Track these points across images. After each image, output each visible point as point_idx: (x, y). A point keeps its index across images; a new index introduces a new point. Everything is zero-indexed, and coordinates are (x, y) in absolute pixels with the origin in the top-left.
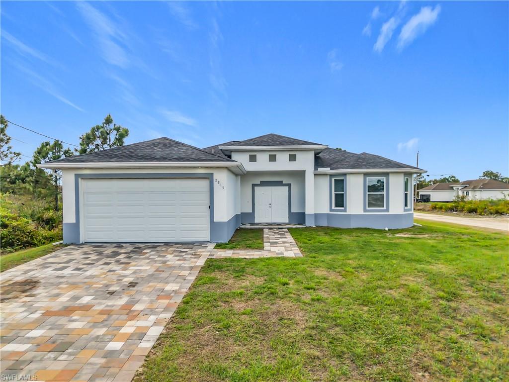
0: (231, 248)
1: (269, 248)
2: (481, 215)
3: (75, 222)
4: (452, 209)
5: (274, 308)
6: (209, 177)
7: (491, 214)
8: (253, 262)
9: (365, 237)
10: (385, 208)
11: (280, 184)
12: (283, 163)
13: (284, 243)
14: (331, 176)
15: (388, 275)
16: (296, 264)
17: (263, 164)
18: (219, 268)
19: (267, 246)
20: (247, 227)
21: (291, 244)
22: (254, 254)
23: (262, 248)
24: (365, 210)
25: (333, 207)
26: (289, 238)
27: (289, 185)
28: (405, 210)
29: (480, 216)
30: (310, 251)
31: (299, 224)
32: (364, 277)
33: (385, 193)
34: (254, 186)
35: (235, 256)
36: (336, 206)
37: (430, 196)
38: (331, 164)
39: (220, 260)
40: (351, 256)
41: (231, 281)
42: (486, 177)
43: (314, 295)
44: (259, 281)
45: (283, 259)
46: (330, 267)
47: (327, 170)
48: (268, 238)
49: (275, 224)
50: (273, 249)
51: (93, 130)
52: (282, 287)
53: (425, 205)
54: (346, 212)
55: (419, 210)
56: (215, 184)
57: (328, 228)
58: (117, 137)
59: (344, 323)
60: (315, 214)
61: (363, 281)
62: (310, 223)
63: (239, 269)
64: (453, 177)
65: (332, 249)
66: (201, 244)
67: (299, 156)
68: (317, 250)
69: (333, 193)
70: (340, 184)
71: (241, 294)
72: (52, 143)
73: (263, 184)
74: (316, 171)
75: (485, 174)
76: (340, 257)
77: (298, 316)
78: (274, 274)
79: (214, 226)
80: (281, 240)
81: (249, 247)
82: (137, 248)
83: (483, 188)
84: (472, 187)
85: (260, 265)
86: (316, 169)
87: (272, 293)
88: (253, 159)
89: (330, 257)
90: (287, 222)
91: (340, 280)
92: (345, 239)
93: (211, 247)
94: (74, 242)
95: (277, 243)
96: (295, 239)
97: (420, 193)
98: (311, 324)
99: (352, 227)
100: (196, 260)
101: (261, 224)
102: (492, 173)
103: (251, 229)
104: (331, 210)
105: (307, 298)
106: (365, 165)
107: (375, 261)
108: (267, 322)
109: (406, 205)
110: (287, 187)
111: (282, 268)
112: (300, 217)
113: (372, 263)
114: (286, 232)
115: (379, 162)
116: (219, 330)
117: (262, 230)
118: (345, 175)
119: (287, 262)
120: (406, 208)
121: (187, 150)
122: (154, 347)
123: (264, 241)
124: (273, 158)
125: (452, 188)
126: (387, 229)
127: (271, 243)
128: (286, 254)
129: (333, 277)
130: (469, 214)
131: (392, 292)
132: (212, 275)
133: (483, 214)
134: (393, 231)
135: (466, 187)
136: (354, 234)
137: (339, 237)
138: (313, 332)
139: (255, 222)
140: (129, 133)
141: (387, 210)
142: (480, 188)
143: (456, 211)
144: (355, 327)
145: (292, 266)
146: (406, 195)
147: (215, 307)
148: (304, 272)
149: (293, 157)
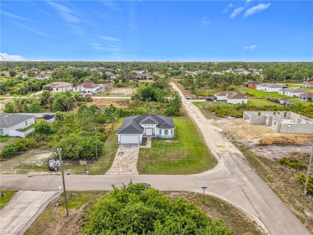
3: (120, 141)
4: (214, 111)
5: (146, 155)
6: (139, 135)
14: (159, 129)
16: (150, 149)
18: (141, 149)
19: (147, 145)
20: (144, 137)
22: (145, 147)
24: (164, 135)
26: (151, 142)
27: (152, 128)
30: (152, 146)
31: (153, 136)
33: (168, 132)
35: (143, 147)
36: (160, 134)
37: (217, 98)
41: (142, 152)
44: (145, 152)
46: (153, 150)
48: (147, 143)
49: (150, 135)
52: (147, 153)
53: (209, 106)
57: (158, 138)
62: (155, 136)
63: (144, 150)
65: (155, 146)
67: (154, 125)
70: (161, 131)
71: (143, 154)
79: (140, 141)
80: (149, 143)
81: (145, 145)
82: (130, 146)
86: (156, 128)
93: (139, 145)
94: (120, 144)
99: (162, 138)
100: (138, 148)
101: (147, 135)
114: (151, 139)
115: (167, 127)
118: (161, 129)
124: (149, 126)
125: (225, 95)
128: (149, 147)
132: (140, 151)
134: (168, 139)
135: (229, 96)
141: (168, 135)
142: (232, 98)
146: (172, 132)
147: (141, 155)
148: (150, 151)
149: (152, 125)
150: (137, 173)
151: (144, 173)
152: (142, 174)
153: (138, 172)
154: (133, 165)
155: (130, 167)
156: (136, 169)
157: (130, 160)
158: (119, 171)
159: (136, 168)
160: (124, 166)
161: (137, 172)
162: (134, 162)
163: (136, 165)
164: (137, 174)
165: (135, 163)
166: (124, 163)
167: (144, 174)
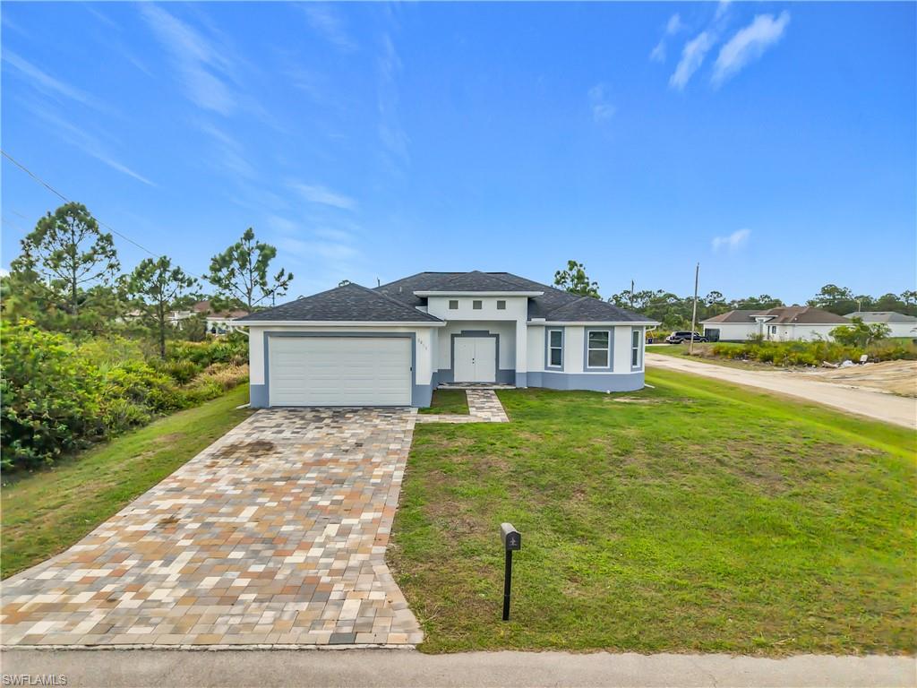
0: (436, 413)
1: (475, 413)
2: (777, 366)
3: (263, 384)
4: (742, 355)
5: (484, 460)
6: (412, 336)
7: (792, 364)
8: (461, 426)
9: (579, 401)
10: (609, 367)
11: (485, 334)
12: (489, 312)
13: (491, 407)
14: (547, 327)
15: (581, 438)
16: (503, 429)
17: (465, 311)
18: (431, 432)
19: (472, 410)
20: (445, 387)
21: (498, 409)
22: (462, 419)
23: (468, 413)
24: (585, 370)
25: (549, 365)
26: (496, 403)
27: (497, 336)
28: (632, 370)
29: (775, 368)
30: (517, 416)
31: (508, 385)
32: (560, 439)
33: (609, 349)
34: (453, 336)
35: (442, 421)
36: (552, 363)
37: (718, 331)
38: (549, 312)
39: (428, 424)
40: (555, 421)
41: (445, 442)
42: (826, 296)
43: (516, 451)
44: (470, 443)
45: (491, 423)
46: (534, 431)
47: (542, 321)
48: (472, 402)
49: (479, 383)
50: (479, 414)
51: (231, 250)
52: (490, 447)
53: (705, 348)
54: (563, 370)
55: (695, 355)
56: (418, 344)
57: (542, 389)
58: (260, 258)
59: (535, 469)
60: (528, 373)
61: (558, 442)
62: (521, 383)
63: (451, 432)
64: (766, 296)
65: (540, 415)
66: (403, 408)
67: (509, 303)
68: (524, 415)
69: (549, 348)
70: (557, 338)
71: (456, 450)
72: (156, 261)
73: (465, 334)
74: (529, 322)
75: (825, 291)
76: (545, 422)
77: (503, 465)
78: (483, 436)
79: (416, 389)
80: (487, 404)
81: (454, 412)
82: (339, 413)
83: (797, 322)
84: (782, 319)
85: (469, 429)
86: (529, 319)
87: (483, 451)
88: (453, 305)
89: (535, 422)
90: (494, 380)
91: (540, 441)
92: (557, 404)
93: (414, 411)
94: (262, 405)
95: (483, 408)
96: (502, 403)
97: (705, 327)
98: (511, 469)
99: (570, 389)
100: (404, 425)
101: (461, 383)
102: (836, 289)
103: (451, 390)
104: (546, 368)
105: (511, 454)
106: (587, 316)
107: (575, 426)
108: (479, 469)
109: (634, 362)
110: (495, 339)
111: (490, 432)
112: (510, 376)
113: (571, 428)
114: (492, 395)
115: (603, 312)
116: (445, 472)
117: (464, 391)
118: (563, 327)
119: (493, 427)
120: (634, 367)
121: (384, 303)
122: (403, 481)
123: (470, 405)
124: (477, 305)
125: (753, 320)
126: (609, 392)
127: (477, 408)
128: (494, 419)
129: (534, 439)
130: (763, 364)
131: (579, 450)
132: (426, 437)
133: (780, 364)
134: (614, 394)
135: (774, 318)
136: (569, 398)
137: (550, 401)
138: (513, 474)
139: (455, 381)
140: (277, 252)
141: (611, 369)
142: (794, 321)
143: (747, 358)
144: (543, 471)
145: (499, 430)
146: (635, 352)
147: (438, 459)
148: (509, 435)
149: (501, 305)
150: (403, 626)
151: (503, 631)
152: (482, 645)
153: (417, 608)
154: (344, 532)
155: (305, 546)
156: (382, 569)
157: (318, 491)
158: (127, 601)
159: (391, 560)
160: (237, 545)
161: (407, 615)
162: (368, 506)
163: (385, 530)
164: (395, 637)
165: (378, 517)
166: (249, 512)
167: (504, 644)
